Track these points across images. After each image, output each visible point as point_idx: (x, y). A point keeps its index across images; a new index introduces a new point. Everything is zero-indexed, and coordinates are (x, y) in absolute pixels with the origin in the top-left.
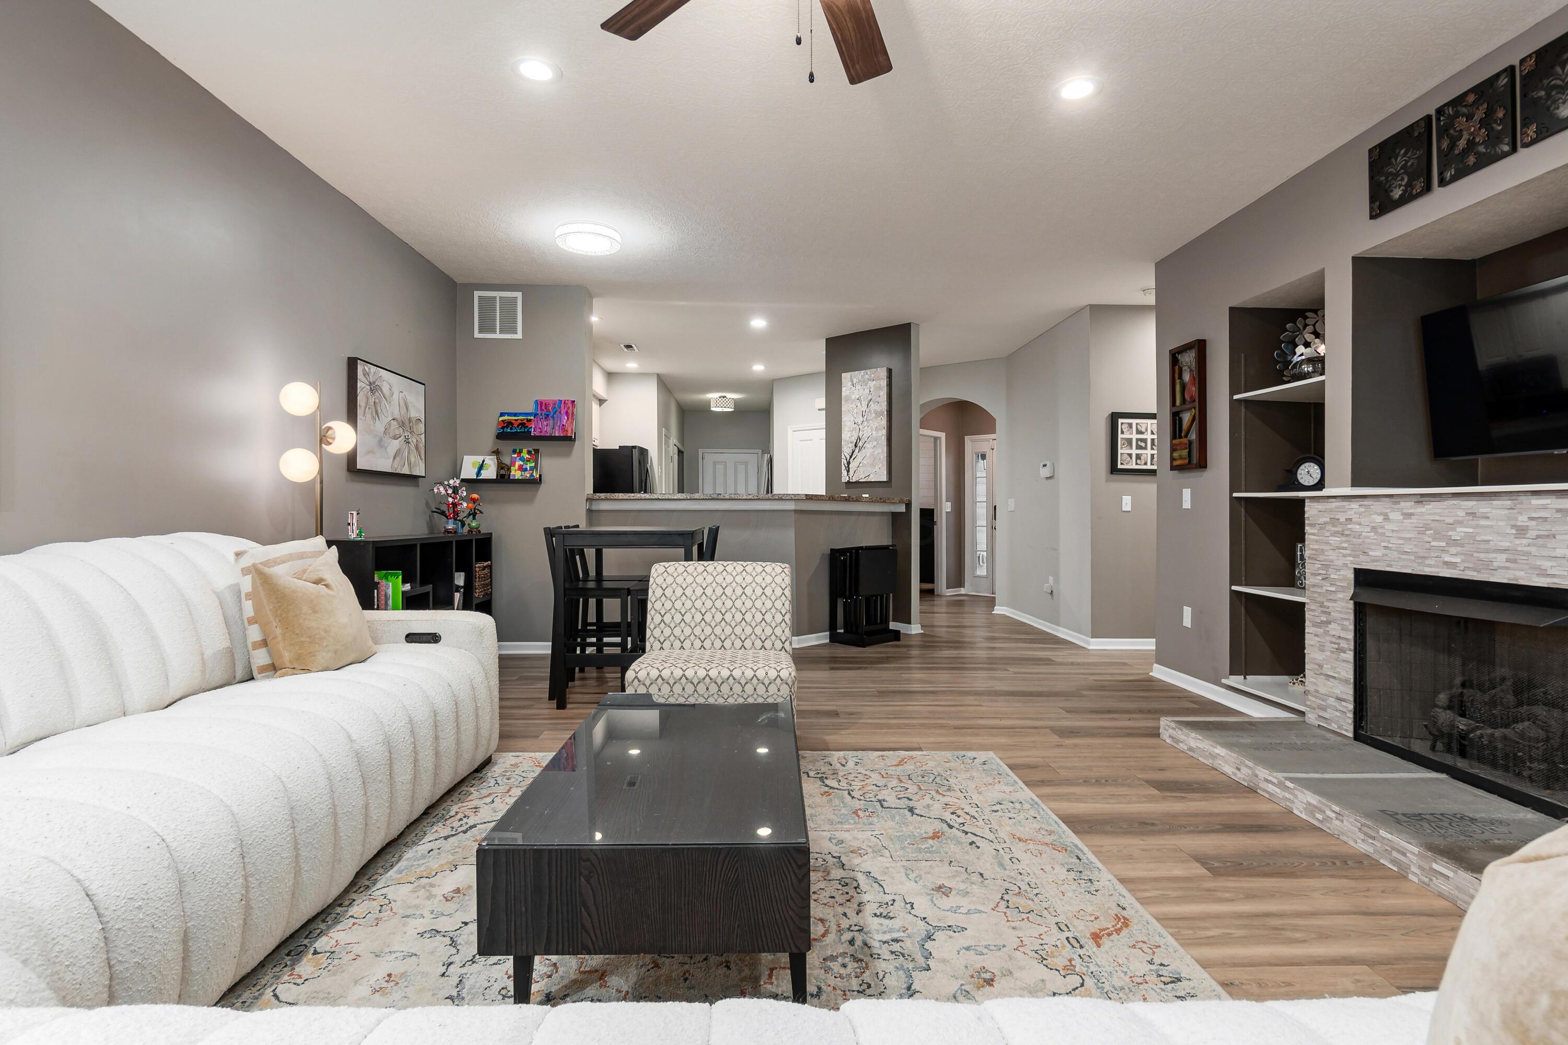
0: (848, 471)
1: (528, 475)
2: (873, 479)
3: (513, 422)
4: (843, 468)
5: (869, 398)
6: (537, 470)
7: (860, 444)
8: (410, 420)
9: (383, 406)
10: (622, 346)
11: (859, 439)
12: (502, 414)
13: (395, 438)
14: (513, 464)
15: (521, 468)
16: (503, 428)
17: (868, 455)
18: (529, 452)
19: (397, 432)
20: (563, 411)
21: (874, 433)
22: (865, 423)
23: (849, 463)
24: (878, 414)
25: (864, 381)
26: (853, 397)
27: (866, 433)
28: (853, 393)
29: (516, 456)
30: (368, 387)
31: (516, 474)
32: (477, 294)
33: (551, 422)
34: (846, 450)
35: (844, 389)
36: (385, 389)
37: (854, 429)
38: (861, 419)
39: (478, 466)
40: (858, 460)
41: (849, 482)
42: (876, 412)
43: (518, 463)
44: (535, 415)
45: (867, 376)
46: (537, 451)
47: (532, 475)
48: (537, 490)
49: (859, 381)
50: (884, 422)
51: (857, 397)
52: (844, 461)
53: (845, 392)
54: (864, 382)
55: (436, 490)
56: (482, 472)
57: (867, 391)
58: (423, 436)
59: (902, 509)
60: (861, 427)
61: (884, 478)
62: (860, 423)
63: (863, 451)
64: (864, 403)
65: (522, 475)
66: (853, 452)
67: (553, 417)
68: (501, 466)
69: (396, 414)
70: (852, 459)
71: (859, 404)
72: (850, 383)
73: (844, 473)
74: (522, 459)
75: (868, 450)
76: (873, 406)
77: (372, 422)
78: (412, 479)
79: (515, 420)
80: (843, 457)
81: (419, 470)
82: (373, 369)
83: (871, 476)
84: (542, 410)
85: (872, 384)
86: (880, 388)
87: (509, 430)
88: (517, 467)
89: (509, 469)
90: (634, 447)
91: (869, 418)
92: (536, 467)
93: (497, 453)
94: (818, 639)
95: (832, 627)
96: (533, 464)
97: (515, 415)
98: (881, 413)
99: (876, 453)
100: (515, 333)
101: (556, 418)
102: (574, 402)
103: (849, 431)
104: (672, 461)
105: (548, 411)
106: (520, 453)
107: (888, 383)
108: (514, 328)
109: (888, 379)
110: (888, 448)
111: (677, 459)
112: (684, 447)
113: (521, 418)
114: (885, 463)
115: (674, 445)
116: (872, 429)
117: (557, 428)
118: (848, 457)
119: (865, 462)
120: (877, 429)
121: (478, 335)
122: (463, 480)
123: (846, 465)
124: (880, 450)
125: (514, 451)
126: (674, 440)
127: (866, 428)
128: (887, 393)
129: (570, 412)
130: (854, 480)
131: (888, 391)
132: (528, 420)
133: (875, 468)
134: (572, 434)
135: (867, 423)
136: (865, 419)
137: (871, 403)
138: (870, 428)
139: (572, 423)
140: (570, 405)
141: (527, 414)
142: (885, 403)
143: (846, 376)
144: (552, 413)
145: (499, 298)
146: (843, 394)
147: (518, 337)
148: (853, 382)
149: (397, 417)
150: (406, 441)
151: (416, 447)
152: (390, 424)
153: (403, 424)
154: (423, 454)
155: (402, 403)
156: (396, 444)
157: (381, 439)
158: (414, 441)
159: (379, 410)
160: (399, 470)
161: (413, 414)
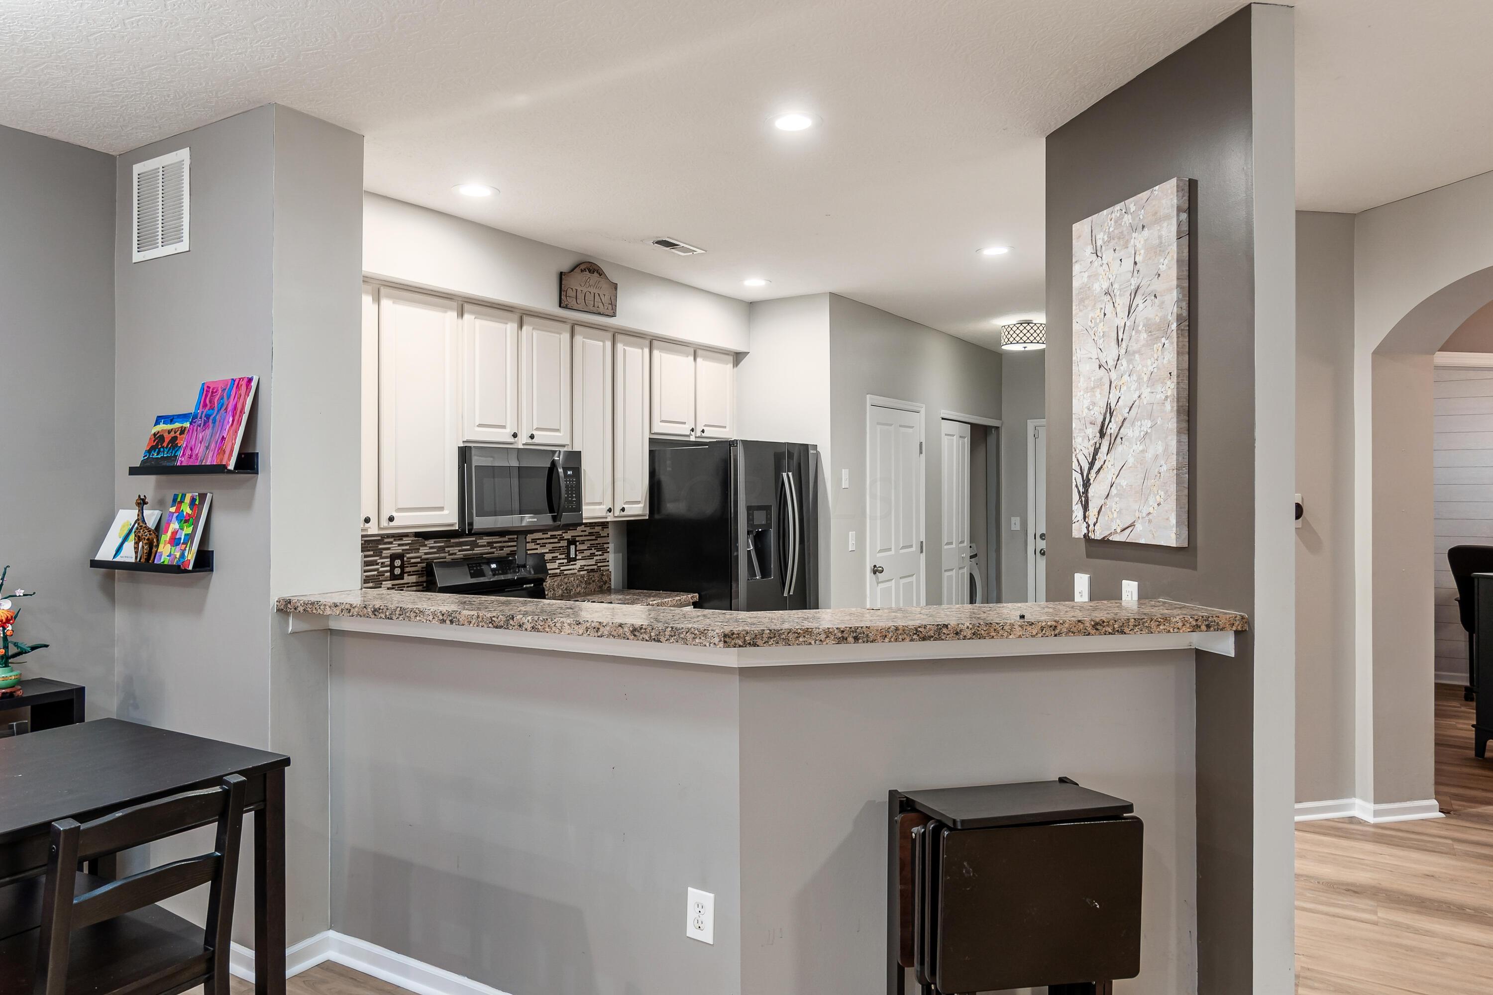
0: (1086, 508)
1: (178, 556)
2: (1142, 535)
3: (166, 435)
4: (1075, 497)
5: (1134, 282)
6: (194, 543)
7: (1112, 428)
10: (651, 243)
11: (1110, 411)
12: (158, 421)
14: (166, 531)
15: (175, 541)
16: (149, 451)
17: (1131, 461)
18: (193, 502)
20: (230, 407)
21: (1146, 392)
22: (1124, 362)
23: (1087, 484)
24: (1155, 331)
25: (1121, 236)
26: (1096, 287)
27: (1126, 392)
28: (1096, 277)
29: (173, 509)
31: (166, 553)
33: (208, 432)
34: (1082, 444)
35: (1076, 268)
37: (1099, 383)
38: (1115, 351)
39: (122, 536)
40: (1107, 476)
41: (1087, 540)
42: (1150, 327)
44: (194, 418)
45: (1128, 219)
46: (203, 497)
47: (182, 555)
48: (207, 587)
49: (1111, 238)
50: (1170, 355)
51: (1105, 285)
52: (1077, 478)
53: (1080, 276)
54: (1120, 239)
56: (125, 547)
57: (1128, 264)
59: (1225, 644)
60: (1114, 375)
62: (1111, 363)
63: (1119, 449)
64: (1122, 302)
65: (169, 555)
66: (1096, 451)
67: (214, 422)
70: (1093, 472)
71: (1109, 309)
72: (1089, 249)
73: (1077, 511)
74: (180, 518)
75: (1129, 450)
76: (1146, 311)
79: (169, 432)
80: (1075, 465)
83: (1139, 527)
84: (205, 405)
85: (1139, 240)
86: (1158, 249)
87: (155, 456)
88: (169, 534)
90: (733, 443)
91: (1134, 346)
92: (190, 537)
96: (188, 530)
97: (170, 419)
98: (1164, 329)
99: (1149, 455)
100: (180, 239)
101: (217, 423)
102: (250, 380)
103: (1087, 390)
104: (921, 453)
105: (212, 408)
106: (181, 502)
107: (1185, 228)
108: (179, 228)
109: (1184, 216)
110: (1185, 438)
111: (963, 444)
112: (1000, 418)
113: (177, 425)
114: (1173, 488)
115: (943, 419)
116: (1139, 380)
117: (213, 446)
118: (1086, 467)
119: (1123, 482)
120: (1152, 380)
121: (137, 257)
122: (95, 564)
123: (1081, 490)
124: (1160, 449)
125: (175, 500)
126: (943, 411)
127: (1126, 377)
128: (1179, 261)
129: (239, 407)
130: (1098, 535)
131: (1183, 252)
132: (183, 431)
133: (1152, 501)
134: (229, 459)
135: (1129, 362)
136: (1123, 351)
137: (1139, 300)
138: (1134, 377)
139: (236, 432)
140: (244, 388)
141: (183, 417)
142: (1174, 295)
143: (1081, 229)
144: (216, 412)
145: (161, 170)
146: (1076, 284)
147: (184, 246)
148: (1099, 243)
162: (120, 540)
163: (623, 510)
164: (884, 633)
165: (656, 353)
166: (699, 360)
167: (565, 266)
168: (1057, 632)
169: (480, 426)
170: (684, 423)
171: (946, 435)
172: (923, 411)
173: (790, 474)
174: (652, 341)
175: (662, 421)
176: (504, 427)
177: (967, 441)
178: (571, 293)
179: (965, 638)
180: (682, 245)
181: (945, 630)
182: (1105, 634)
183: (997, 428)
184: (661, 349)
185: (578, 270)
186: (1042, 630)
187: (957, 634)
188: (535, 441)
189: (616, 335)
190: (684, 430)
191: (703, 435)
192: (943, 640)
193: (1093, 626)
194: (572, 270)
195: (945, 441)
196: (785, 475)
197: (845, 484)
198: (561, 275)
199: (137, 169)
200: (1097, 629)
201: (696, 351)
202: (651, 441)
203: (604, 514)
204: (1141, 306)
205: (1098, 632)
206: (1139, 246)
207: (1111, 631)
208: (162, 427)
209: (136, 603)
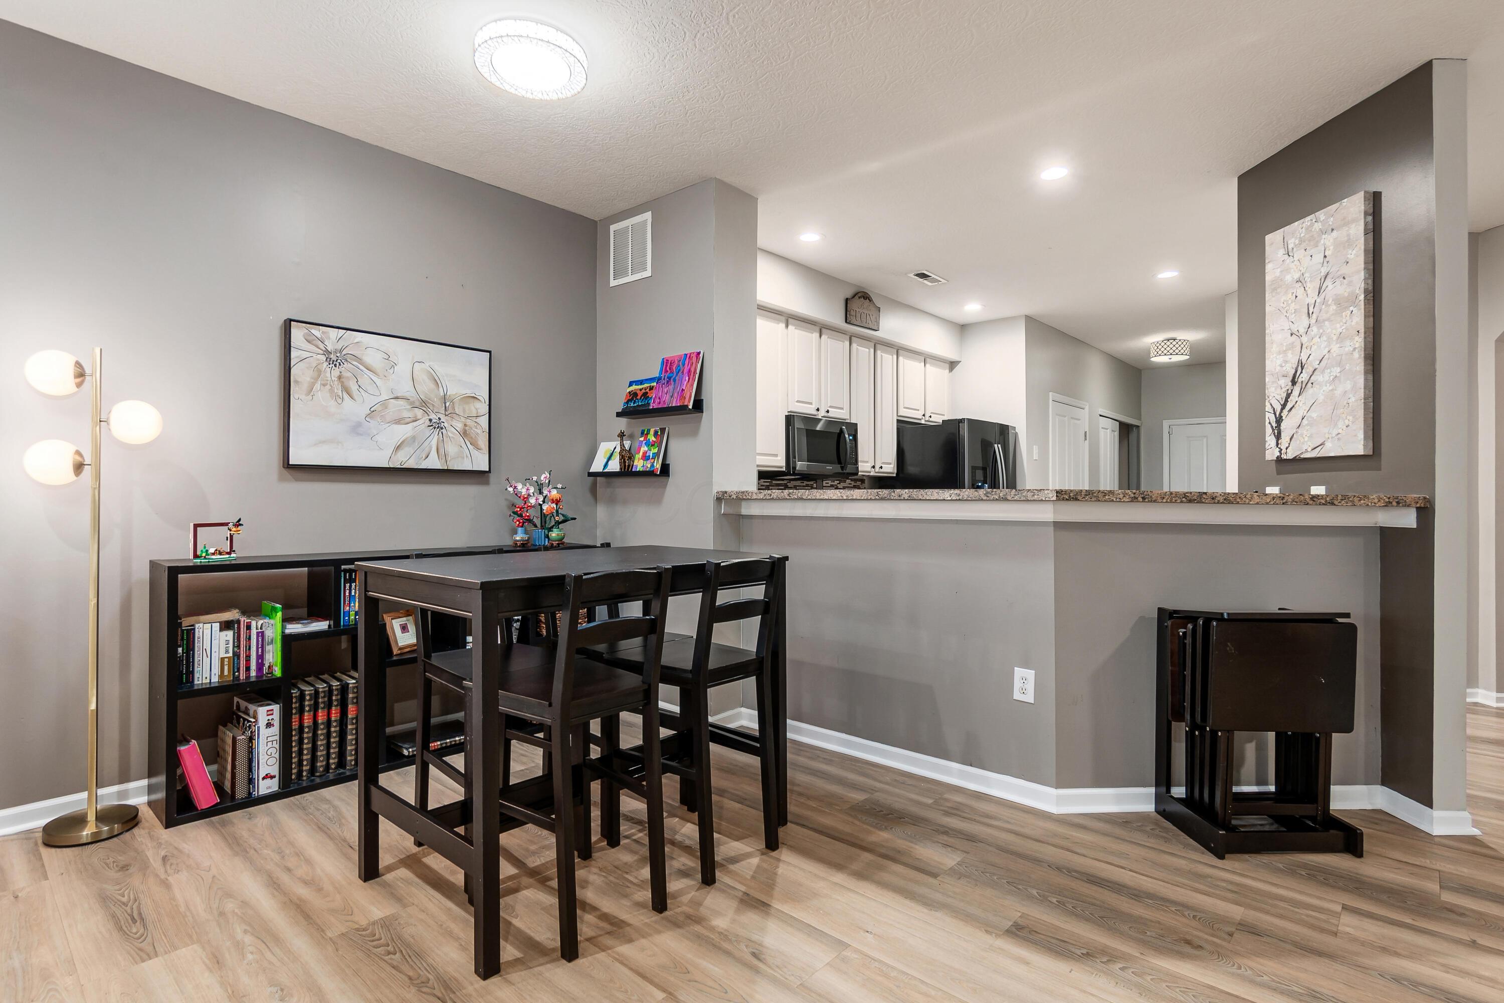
0: (1278, 437)
1: (649, 466)
2: (1332, 450)
3: (638, 392)
4: (1269, 430)
5: (1324, 271)
6: (658, 458)
7: (1304, 377)
8: (444, 399)
9: (364, 381)
10: (912, 275)
11: (1301, 365)
12: (631, 384)
13: (399, 421)
14: (638, 452)
15: (645, 457)
16: (627, 403)
17: (1321, 398)
18: (656, 433)
19: (406, 414)
20: (686, 371)
21: (1335, 348)
22: (1314, 329)
23: (1279, 420)
24: (1344, 302)
25: (1311, 238)
26: (1288, 278)
27: (1317, 349)
28: (1288, 270)
29: (642, 439)
30: (324, 358)
31: (639, 464)
33: (671, 387)
34: (1274, 393)
35: (1269, 267)
36: (373, 358)
37: (1291, 346)
38: (1306, 322)
39: (608, 455)
40: (1299, 411)
41: (1279, 460)
42: (1338, 301)
43: (644, 448)
44: (658, 380)
45: (1318, 226)
46: (663, 430)
47: (652, 465)
48: (665, 486)
49: (1302, 241)
50: (1357, 318)
51: (1297, 276)
53: (1272, 271)
54: (1312, 241)
55: (510, 489)
56: (610, 462)
57: (1319, 258)
58: (484, 422)
59: (1408, 519)
60: (1304, 339)
61: (1357, 445)
62: (1302, 331)
63: (1310, 391)
64: (1312, 287)
65: (643, 466)
66: (1288, 396)
67: (675, 380)
68: (624, 453)
69: (406, 389)
70: (1285, 412)
71: (1301, 292)
72: (1282, 252)
73: (1271, 441)
74: (647, 444)
75: (1319, 391)
76: (1333, 289)
77: (333, 403)
78: (469, 476)
79: (641, 389)
80: (1268, 408)
82: (333, 333)
83: (1328, 445)
84: (666, 371)
85: (1328, 240)
86: (1346, 245)
87: (632, 405)
88: (641, 454)
89: (631, 458)
90: (961, 421)
91: (1323, 316)
92: (658, 454)
93: (622, 435)
94: (1119, 800)
95: (1164, 780)
96: (656, 450)
97: (641, 382)
98: (1352, 300)
99: (1338, 392)
100: (645, 269)
101: (677, 381)
102: (699, 353)
103: (1279, 353)
104: (1086, 439)
105: (672, 372)
106: (647, 434)
107: (1371, 227)
108: (645, 263)
109: (1370, 218)
110: (1370, 377)
111: (1114, 436)
112: (1140, 419)
113: (646, 385)
114: (1361, 413)
115: (1100, 416)
116: (1329, 339)
117: (676, 395)
118: (1278, 408)
119: (1314, 414)
120: (1341, 338)
121: (613, 283)
122: (591, 474)
123: (1274, 425)
124: (1348, 385)
125: (642, 433)
126: (1100, 409)
127: (1316, 339)
128: (1365, 250)
129: (692, 370)
130: (1290, 455)
131: (1369, 244)
132: (651, 388)
133: (1341, 424)
134: (689, 401)
135: (1319, 328)
136: (1313, 321)
137: (1328, 282)
138: (1324, 338)
139: (692, 385)
140: (694, 359)
141: (652, 380)
142: (1362, 275)
143: (1273, 240)
144: (675, 374)
145: (630, 227)
146: (1268, 278)
147: (648, 273)
148: (1290, 247)
149: (407, 395)
150: (437, 426)
151: (465, 434)
152: (384, 404)
153: (424, 404)
154: (483, 442)
155: (421, 376)
156: (403, 431)
157: (359, 425)
158: (459, 426)
159: (353, 387)
160: (411, 464)
161: (454, 390)
162: (606, 460)
163: (881, 467)
164: (1163, 496)
165: (901, 358)
166: (927, 365)
167: (849, 294)
168: (1284, 501)
169: (798, 401)
170: (918, 410)
171: (1102, 428)
172: (1087, 408)
173: (999, 445)
174: (898, 350)
175: (905, 408)
176: (811, 404)
177: (1117, 434)
178: (853, 313)
179: (1218, 502)
180: (933, 276)
181: (1204, 496)
182: (1320, 505)
183: (1138, 427)
184: (904, 356)
185: (857, 297)
186: (1274, 500)
187: (1213, 499)
188: (830, 414)
189: (878, 344)
190: (917, 415)
191: (931, 419)
192: (1203, 503)
193: (1311, 498)
194: (854, 297)
195: (1102, 432)
196: (996, 445)
197: (1035, 457)
198: (847, 300)
199: (613, 228)
200: (1314, 501)
201: (926, 358)
202: (898, 421)
203: (869, 469)
204: (1330, 287)
205: (1314, 503)
206: (1328, 243)
207: (1324, 502)
208: (634, 387)
209: (612, 501)
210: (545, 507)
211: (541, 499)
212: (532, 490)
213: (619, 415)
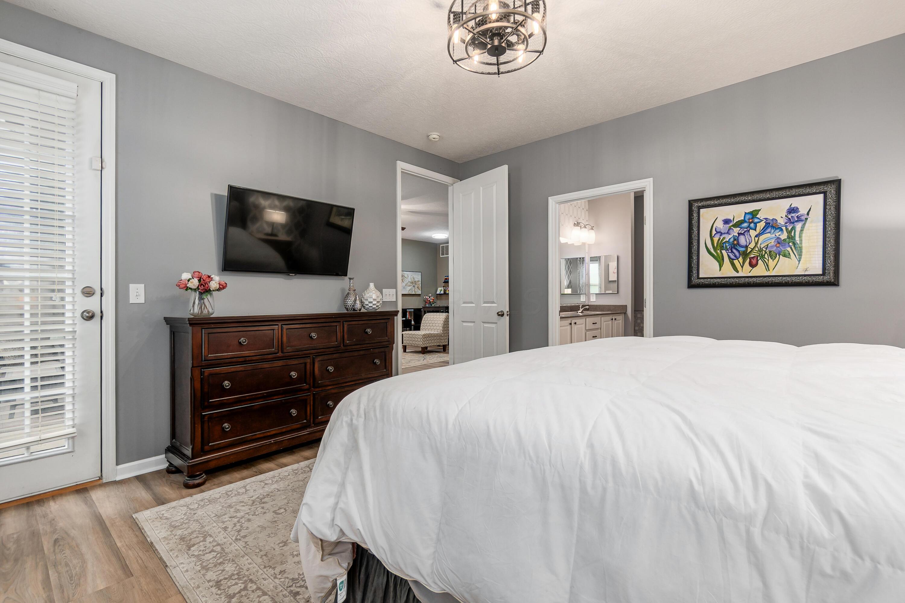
12: (445, 277)
19: (410, 285)
32: (441, 245)
39: (440, 290)
55: (425, 297)
56: (441, 292)
58: (420, 285)
68: (444, 291)
69: (410, 280)
78: (419, 295)
81: (419, 292)
87: (446, 281)
89: (446, 291)
93: (444, 287)
121: (441, 256)
122: (437, 294)
145: (444, 246)
149: (410, 281)
150: (414, 286)
151: (418, 288)
152: (407, 283)
153: (412, 283)
154: (420, 289)
155: (412, 278)
156: (410, 288)
157: (404, 287)
158: (417, 286)
159: (404, 281)
160: (411, 293)
161: (416, 280)
208: (446, 277)
209: (440, 299)
210: (431, 301)
211: (430, 299)
212: (428, 297)
213: (443, 283)
